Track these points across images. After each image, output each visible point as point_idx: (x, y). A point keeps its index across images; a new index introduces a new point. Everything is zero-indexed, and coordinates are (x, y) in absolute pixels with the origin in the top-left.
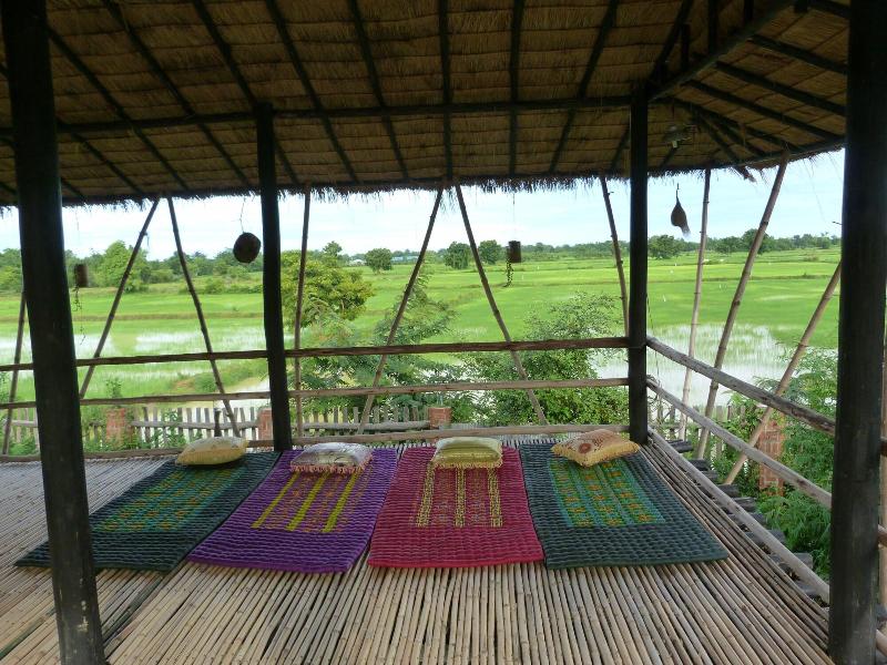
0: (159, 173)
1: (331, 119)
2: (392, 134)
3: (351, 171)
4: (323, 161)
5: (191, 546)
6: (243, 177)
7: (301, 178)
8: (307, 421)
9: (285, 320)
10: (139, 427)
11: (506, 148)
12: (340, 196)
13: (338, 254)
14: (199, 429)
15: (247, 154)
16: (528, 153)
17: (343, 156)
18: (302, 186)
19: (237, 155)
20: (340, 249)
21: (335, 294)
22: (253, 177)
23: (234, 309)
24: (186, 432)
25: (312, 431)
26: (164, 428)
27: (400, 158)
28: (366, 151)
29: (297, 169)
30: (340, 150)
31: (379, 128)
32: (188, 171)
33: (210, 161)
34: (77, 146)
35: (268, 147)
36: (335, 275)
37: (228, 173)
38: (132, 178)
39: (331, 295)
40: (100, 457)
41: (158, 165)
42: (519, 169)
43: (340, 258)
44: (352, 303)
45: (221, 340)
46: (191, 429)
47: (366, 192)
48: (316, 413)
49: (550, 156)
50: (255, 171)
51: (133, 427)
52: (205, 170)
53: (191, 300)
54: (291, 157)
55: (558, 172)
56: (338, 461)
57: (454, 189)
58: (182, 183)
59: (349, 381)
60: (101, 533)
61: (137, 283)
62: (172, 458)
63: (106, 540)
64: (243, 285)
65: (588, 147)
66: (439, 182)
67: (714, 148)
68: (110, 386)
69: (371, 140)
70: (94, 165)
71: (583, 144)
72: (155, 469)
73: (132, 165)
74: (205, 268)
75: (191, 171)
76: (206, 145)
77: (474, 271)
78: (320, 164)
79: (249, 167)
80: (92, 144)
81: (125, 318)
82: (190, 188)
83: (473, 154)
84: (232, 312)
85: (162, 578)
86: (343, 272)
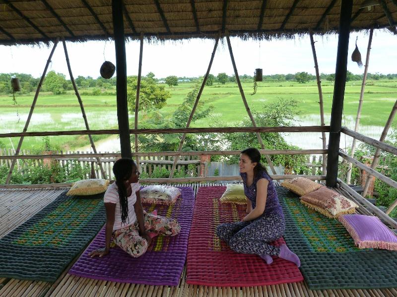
0: (56, 25)
2: (193, 2)
3: (166, 26)
4: (151, 19)
6: (104, 28)
7: (138, 30)
9: (129, 108)
10: (59, 161)
11: (258, 12)
12: (159, 42)
13: (153, 78)
14: (88, 162)
15: (106, 14)
16: (270, 16)
17: (163, 16)
18: (138, 35)
19: (101, 14)
20: (154, 76)
21: (152, 96)
22: (110, 28)
23: (106, 103)
24: (81, 163)
25: (142, 164)
26: (71, 161)
27: (196, 18)
28: (176, 13)
29: (136, 24)
30: (161, 12)
33: (86, 18)
34: (5, 6)
36: (152, 88)
37: (96, 26)
38: (40, 28)
39: (151, 97)
40: (27, 188)
41: (54, 20)
42: (264, 27)
43: (154, 80)
44: (160, 101)
46: (84, 162)
47: (175, 39)
49: (283, 18)
50: (112, 25)
51: (56, 161)
52: (83, 24)
53: (77, 99)
54: (133, 16)
55: (285, 29)
56: (159, 198)
57: (225, 38)
58: (71, 32)
59: (160, 139)
60: (16, 247)
61: (61, 90)
62: (67, 189)
63: (17, 253)
64: (109, 91)
65: (307, 13)
66: (217, 34)
67: (380, 15)
68: (45, 141)
69: (179, 6)
70: (18, 19)
71: (304, 11)
72: (56, 197)
73: (40, 19)
74: (92, 84)
75: (74, 25)
76: (83, 7)
77: (216, 87)
78: (149, 21)
79: (108, 22)
80: (14, 5)
81: (56, 106)
82: (75, 35)
83: (238, 16)
84: (104, 104)
85: (49, 286)
86: (155, 86)
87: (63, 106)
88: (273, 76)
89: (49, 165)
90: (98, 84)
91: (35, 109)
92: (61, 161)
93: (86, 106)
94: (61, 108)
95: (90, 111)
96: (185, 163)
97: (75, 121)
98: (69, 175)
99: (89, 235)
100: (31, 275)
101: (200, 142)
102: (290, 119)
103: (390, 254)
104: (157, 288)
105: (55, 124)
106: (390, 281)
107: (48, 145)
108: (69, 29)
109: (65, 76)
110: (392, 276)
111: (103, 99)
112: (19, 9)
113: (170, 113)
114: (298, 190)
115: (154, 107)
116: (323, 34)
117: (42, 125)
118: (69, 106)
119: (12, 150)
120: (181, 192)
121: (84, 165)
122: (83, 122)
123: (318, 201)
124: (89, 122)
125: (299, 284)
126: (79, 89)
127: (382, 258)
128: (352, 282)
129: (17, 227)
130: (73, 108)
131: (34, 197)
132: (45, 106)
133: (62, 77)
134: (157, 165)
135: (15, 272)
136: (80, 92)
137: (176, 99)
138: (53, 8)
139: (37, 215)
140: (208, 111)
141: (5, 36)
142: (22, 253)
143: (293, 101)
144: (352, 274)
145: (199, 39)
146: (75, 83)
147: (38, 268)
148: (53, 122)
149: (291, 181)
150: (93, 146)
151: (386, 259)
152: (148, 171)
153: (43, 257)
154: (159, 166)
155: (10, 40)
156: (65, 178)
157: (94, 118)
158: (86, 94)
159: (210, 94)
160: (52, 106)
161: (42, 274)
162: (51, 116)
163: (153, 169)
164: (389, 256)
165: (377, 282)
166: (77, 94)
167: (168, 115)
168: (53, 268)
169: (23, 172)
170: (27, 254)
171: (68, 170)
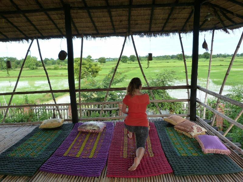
0: (33, 31)
1: (90, 10)
2: (111, 17)
3: (96, 30)
5: (40, 164)
6: (61, 31)
7: (80, 32)
8: (83, 108)
10: (33, 109)
11: (148, 22)
12: (93, 38)
14: (51, 110)
15: (62, 24)
16: (156, 24)
17: (94, 25)
18: (80, 35)
19: (59, 24)
20: (91, 57)
21: (90, 70)
22: (64, 32)
23: (62, 74)
24: (47, 111)
25: (84, 110)
26: (41, 109)
27: (113, 26)
28: (102, 23)
29: (79, 29)
30: (93, 22)
31: (107, 14)
32: (43, 30)
33: (50, 26)
34: (4, 20)
35: (69, 21)
36: (90, 65)
37: (56, 31)
38: (24, 32)
39: (89, 70)
41: (32, 27)
42: (152, 30)
43: (91, 60)
44: (95, 72)
45: (58, 83)
46: (49, 110)
47: (101, 37)
48: (85, 105)
49: (163, 25)
50: (65, 30)
51: (32, 109)
52: (48, 29)
53: (45, 72)
54: (77, 25)
55: (164, 30)
56: (93, 128)
57: (130, 36)
58: (41, 34)
59: (95, 95)
60: (9, 158)
61: (35, 67)
62: (39, 125)
63: (10, 161)
64: (64, 67)
65: (176, 22)
66: (126, 34)
67: (217, 22)
68: (25, 97)
69: (104, 19)
70: (11, 27)
71: (174, 21)
72: (33, 130)
73: (24, 27)
74: (54, 63)
75: (44, 30)
76: (48, 20)
77: (129, 64)
78: (86, 27)
79: (62, 28)
80: (9, 20)
81: (31, 77)
82: (44, 35)
83: (137, 24)
84: (61, 75)
85: (29, 179)
86: (92, 64)
87: (35, 76)
88: (163, 56)
89: (28, 112)
90: (57, 63)
91: (20, 78)
92: (35, 110)
93: (50, 76)
94: (34, 78)
95: (52, 80)
96: (110, 110)
97: (43, 85)
98: (39, 118)
99: (52, 150)
100: (18, 173)
101: (119, 97)
102: (172, 82)
103: (222, 157)
104: (91, 178)
105: (31, 87)
106: (220, 170)
107: (27, 100)
108: (40, 32)
109: (37, 58)
110: (222, 168)
111: (60, 72)
112: (12, 22)
113: (101, 79)
114: (173, 123)
115: (91, 76)
116: (186, 33)
117: (23, 88)
118: (39, 76)
119: (4, 103)
120: (106, 125)
121: (49, 112)
122: (48, 86)
123: (184, 128)
124: (52, 86)
125: (171, 174)
126: (46, 66)
127: (218, 159)
128: (199, 171)
129: (10, 147)
130: (42, 77)
131: (19, 130)
132: (25, 77)
133: (35, 59)
134: (93, 111)
135: (9, 171)
136: (46, 68)
137: (105, 71)
138: (31, 20)
139: (21, 140)
140: (124, 78)
141: (3, 37)
142: (13, 161)
143: (173, 72)
144: (200, 167)
145: (115, 37)
146: (43, 62)
147: (22, 169)
148: (30, 87)
149: (169, 118)
150: (54, 100)
151: (220, 159)
152: (87, 115)
153: (25, 163)
154: (95, 112)
155: (5, 39)
156: (37, 120)
157: (54, 83)
158: (50, 69)
159: (126, 68)
160: (29, 77)
161: (24, 172)
162: (28, 83)
163: (90, 114)
164: (222, 158)
165: (213, 171)
166: (45, 69)
167: (100, 81)
168: (31, 168)
169: (12, 117)
170: (16, 161)
171: (39, 115)
